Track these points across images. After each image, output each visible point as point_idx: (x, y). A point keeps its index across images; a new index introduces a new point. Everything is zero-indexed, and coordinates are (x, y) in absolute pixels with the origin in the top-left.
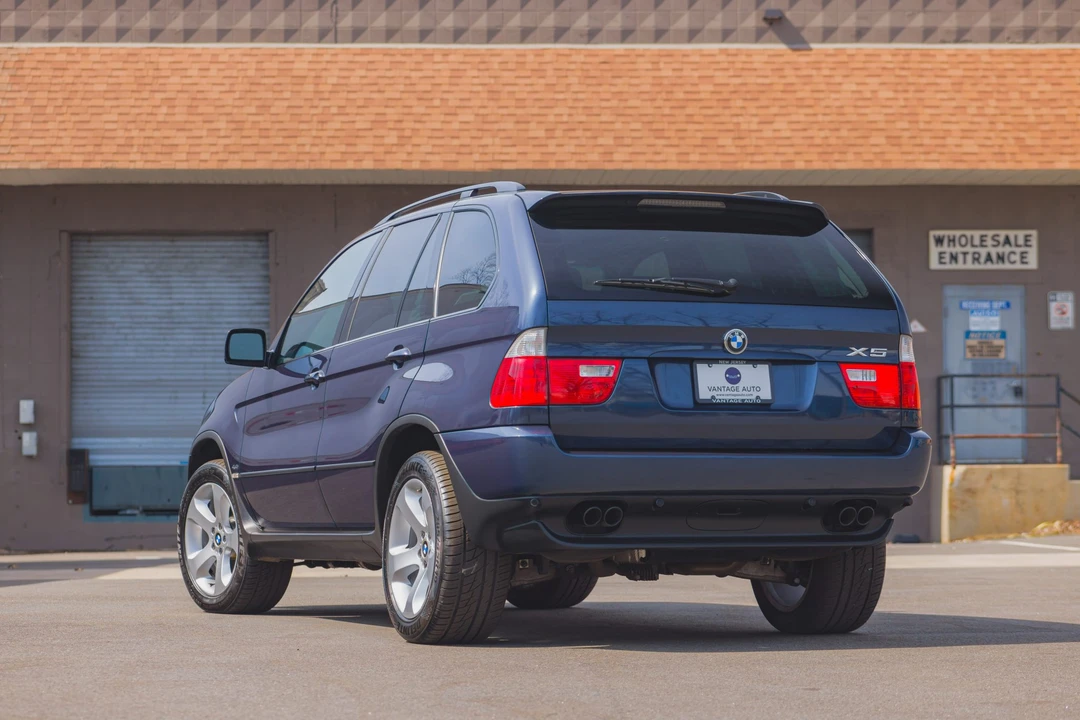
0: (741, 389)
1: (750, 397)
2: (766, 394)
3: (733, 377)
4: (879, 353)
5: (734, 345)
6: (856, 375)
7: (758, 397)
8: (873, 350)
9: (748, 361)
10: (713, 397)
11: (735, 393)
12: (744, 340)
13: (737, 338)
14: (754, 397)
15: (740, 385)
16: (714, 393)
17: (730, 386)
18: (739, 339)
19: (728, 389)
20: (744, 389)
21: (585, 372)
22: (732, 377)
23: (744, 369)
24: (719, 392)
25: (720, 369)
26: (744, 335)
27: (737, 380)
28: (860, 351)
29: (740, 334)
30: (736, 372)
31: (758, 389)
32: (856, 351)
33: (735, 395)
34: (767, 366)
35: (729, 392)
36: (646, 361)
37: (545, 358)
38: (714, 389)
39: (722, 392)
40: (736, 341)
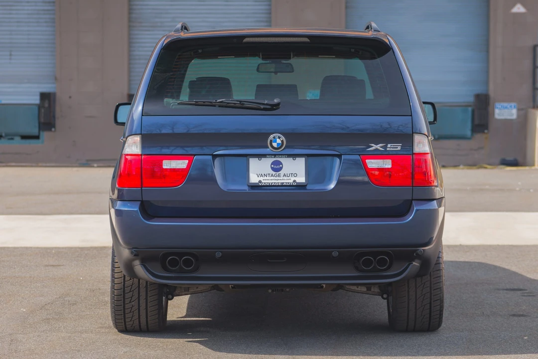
0: (282, 175)
1: (290, 180)
2: (301, 179)
3: (277, 167)
4: (395, 147)
5: (275, 145)
6: (372, 164)
7: (294, 181)
8: (389, 145)
9: (289, 156)
10: (260, 182)
11: (278, 178)
12: (282, 141)
13: (278, 140)
14: (292, 181)
15: (282, 172)
16: (261, 179)
17: (274, 173)
18: (279, 141)
19: (272, 176)
20: (284, 175)
21: (167, 164)
22: (275, 167)
23: (286, 162)
24: (265, 178)
25: (267, 162)
26: (283, 138)
27: (280, 169)
28: (379, 147)
29: (279, 138)
30: (280, 163)
31: (296, 175)
32: (374, 147)
33: (277, 180)
34: (304, 158)
35: (272, 178)
36: (210, 157)
37: (141, 155)
38: (262, 175)
39: (268, 178)
40: (276, 142)
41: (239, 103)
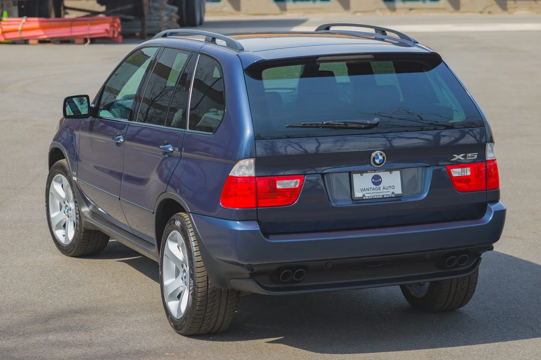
0: (382, 188)
1: (388, 193)
2: (398, 191)
3: (377, 181)
4: (472, 156)
5: (377, 161)
6: (456, 172)
7: (393, 193)
9: (386, 170)
10: (364, 195)
11: (378, 191)
12: (384, 158)
13: (379, 156)
14: (390, 193)
15: (381, 186)
16: (364, 193)
17: (375, 187)
18: (381, 158)
19: (373, 189)
20: (384, 188)
21: (280, 185)
23: (384, 175)
24: (368, 192)
25: (369, 176)
26: (384, 155)
27: (380, 183)
28: (460, 157)
29: (381, 154)
31: (393, 187)
32: (457, 157)
33: (378, 193)
34: (399, 172)
35: (374, 191)
36: (320, 176)
37: (255, 177)
38: (364, 190)
39: (370, 192)
40: (378, 159)
41: (344, 124)
